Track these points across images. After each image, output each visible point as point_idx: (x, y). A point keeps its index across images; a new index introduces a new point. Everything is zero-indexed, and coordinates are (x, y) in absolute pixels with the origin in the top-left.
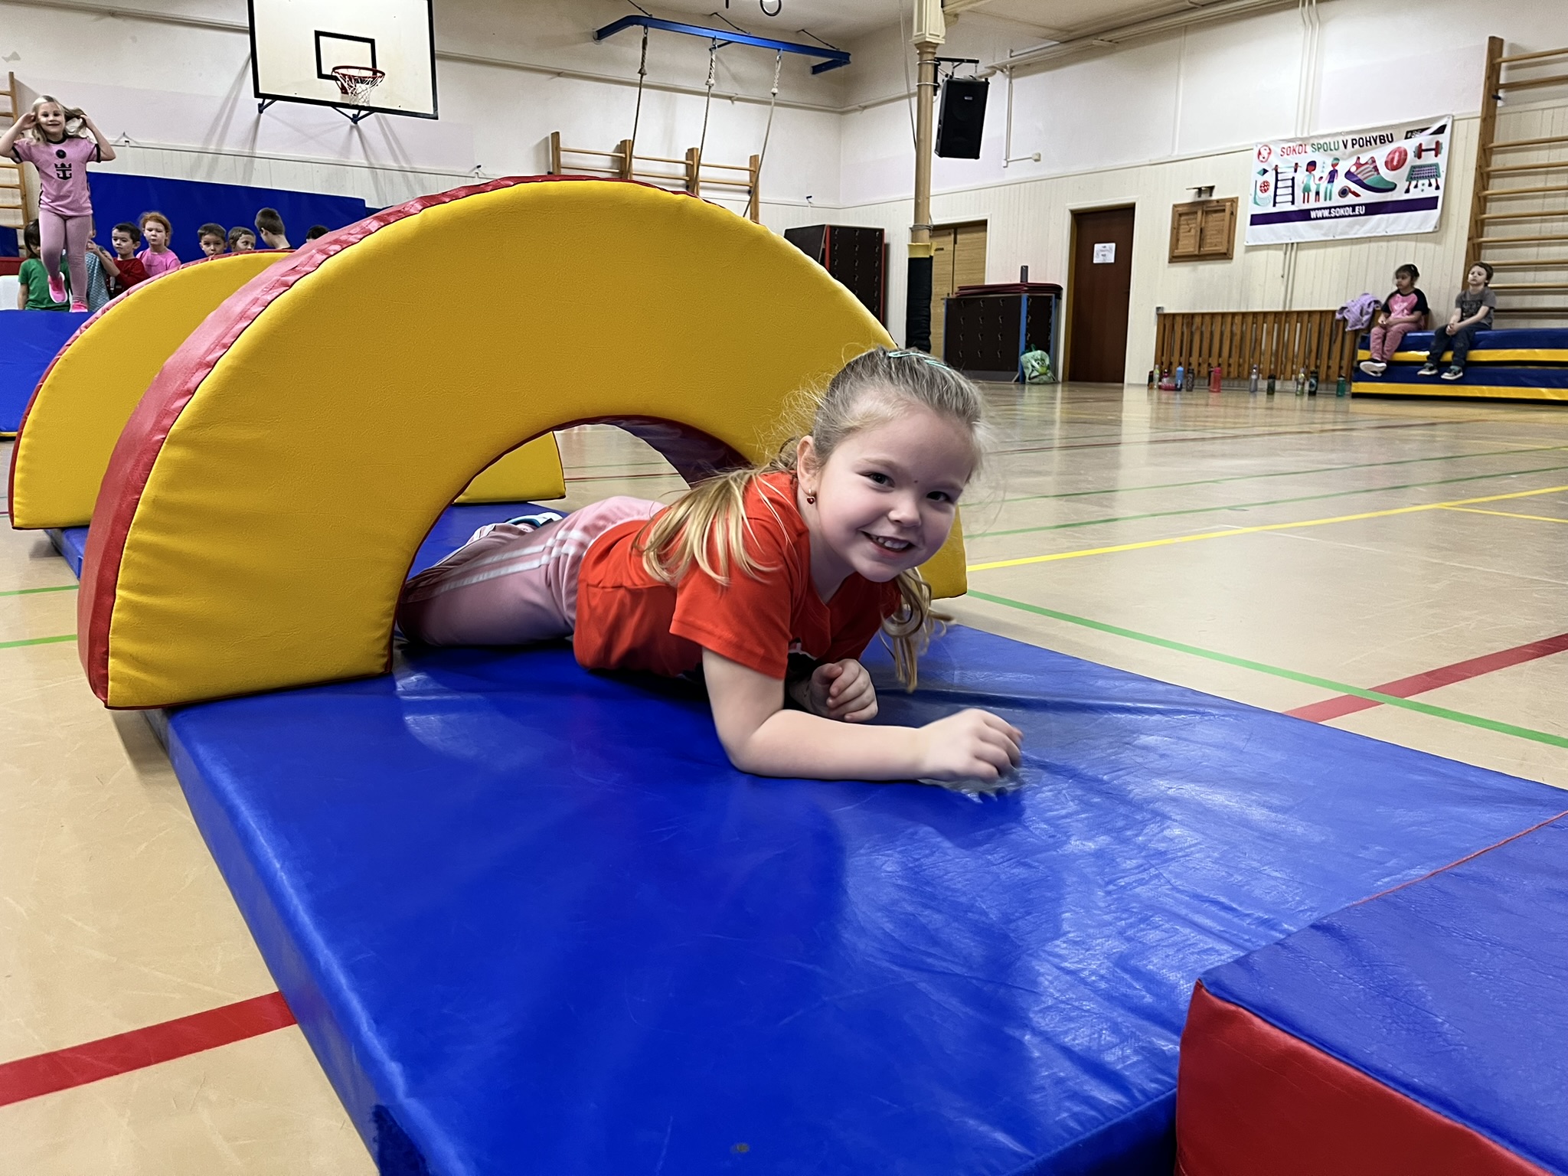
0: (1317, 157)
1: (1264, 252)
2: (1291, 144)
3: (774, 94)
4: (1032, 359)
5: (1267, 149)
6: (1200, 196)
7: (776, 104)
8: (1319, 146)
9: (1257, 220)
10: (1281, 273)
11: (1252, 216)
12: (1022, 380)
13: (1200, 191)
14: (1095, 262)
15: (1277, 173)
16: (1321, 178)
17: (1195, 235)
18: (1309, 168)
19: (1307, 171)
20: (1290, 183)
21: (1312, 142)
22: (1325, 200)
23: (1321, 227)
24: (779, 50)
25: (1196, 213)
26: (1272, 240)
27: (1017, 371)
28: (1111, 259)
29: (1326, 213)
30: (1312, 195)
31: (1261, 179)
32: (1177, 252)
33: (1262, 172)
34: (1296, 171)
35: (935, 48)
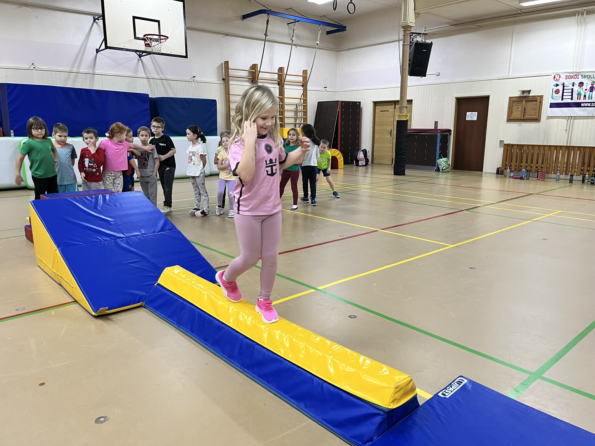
0: (584, 80)
1: (557, 120)
2: (571, 75)
3: (317, 44)
4: (442, 162)
5: (559, 75)
6: (523, 94)
7: (318, 48)
8: (585, 76)
9: (552, 105)
10: (565, 128)
11: (551, 103)
12: (438, 170)
13: (523, 92)
14: (466, 120)
15: (564, 86)
16: (586, 90)
17: (522, 111)
18: (580, 85)
19: (579, 86)
20: (571, 91)
21: (582, 74)
22: (589, 99)
23: (586, 111)
24: (320, 25)
25: (522, 101)
26: (561, 115)
27: (435, 166)
28: (475, 118)
29: (589, 105)
30: (582, 97)
31: (555, 88)
32: (511, 118)
33: (556, 85)
34: (573, 86)
35: (411, 28)
